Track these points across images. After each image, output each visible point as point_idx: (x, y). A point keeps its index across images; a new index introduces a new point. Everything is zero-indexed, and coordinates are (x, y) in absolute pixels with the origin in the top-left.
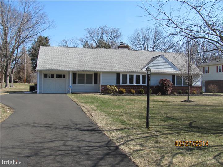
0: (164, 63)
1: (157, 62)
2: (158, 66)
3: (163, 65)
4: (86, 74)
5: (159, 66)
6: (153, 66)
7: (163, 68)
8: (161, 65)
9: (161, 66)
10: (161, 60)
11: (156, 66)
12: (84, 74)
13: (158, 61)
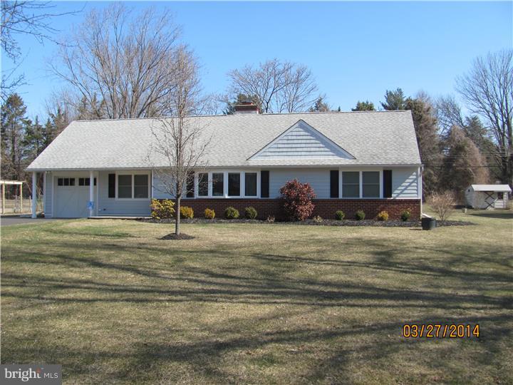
0: (308, 141)
1: (288, 140)
2: (289, 150)
3: (304, 145)
4: (135, 176)
5: (294, 150)
6: (278, 150)
7: (303, 153)
8: (299, 146)
9: (298, 149)
10: (298, 133)
11: (284, 150)
12: (131, 176)
13: (290, 138)
